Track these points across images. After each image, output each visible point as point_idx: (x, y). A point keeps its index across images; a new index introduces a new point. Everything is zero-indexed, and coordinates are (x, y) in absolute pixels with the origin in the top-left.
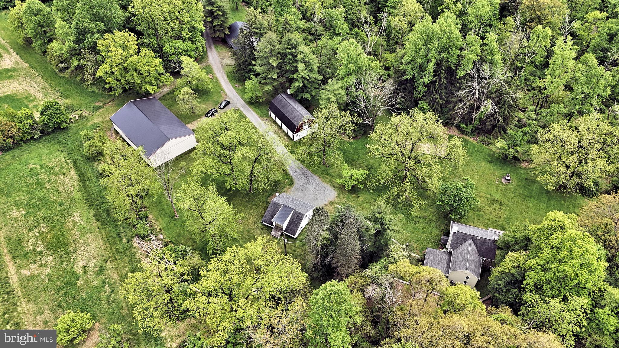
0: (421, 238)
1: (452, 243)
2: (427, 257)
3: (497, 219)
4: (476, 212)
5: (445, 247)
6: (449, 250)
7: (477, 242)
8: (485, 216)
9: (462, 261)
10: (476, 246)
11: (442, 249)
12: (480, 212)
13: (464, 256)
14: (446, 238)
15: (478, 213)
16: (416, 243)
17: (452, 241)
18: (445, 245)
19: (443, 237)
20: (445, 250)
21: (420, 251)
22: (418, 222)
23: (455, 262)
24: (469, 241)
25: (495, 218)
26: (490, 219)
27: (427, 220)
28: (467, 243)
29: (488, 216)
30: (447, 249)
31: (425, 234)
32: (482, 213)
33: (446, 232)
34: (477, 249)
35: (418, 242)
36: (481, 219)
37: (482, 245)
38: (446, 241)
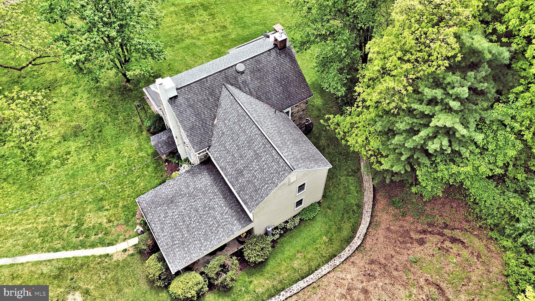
0: (104, 187)
1: (191, 131)
2: (155, 228)
3: (223, 33)
4: (177, 46)
5: (179, 157)
6: (195, 159)
7: (244, 82)
8: (199, 43)
9: (257, 156)
10: (251, 94)
11: (176, 168)
12: (183, 40)
13: (250, 141)
14: (163, 136)
15: (183, 45)
16: (100, 209)
17: (184, 127)
18: (174, 153)
19: (154, 140)
20: (184, 168)
21: (127, 222)
22: (69, 153)
23: (240, 173)
24: (225, 93)
25: (218, 34)
26: (213, 40)
27: (88, 132)
28: (225, 100)
29: (203, 38)
30: (187, 160)
31: (108, 168)
32: (188, 41)
33: (154, 123)
34: (258, 98)
35: (105, 203)
36: (197, 51)
37: (261, 78)
38: (171, 142)
